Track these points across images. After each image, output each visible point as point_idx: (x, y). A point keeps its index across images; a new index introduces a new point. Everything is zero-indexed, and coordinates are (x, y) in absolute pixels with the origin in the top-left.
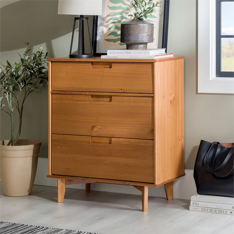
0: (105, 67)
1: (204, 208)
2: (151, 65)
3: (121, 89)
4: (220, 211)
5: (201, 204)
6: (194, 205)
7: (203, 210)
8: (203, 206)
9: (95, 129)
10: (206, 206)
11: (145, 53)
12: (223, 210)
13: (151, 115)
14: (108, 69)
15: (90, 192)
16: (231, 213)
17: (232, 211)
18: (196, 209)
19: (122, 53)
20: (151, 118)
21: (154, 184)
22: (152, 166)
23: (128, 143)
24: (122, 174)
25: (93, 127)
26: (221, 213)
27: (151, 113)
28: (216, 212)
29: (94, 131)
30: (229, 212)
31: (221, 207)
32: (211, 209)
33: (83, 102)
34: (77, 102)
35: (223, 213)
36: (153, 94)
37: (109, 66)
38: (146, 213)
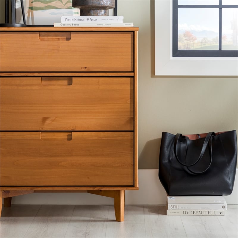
0: (59, 39)
1: (186, 211)
2: (130, 34)
3: (86, 68)
4: (206, 213)
5: (181, 207)
6: (173, 209)
7: (185, 213)
8: (185, 208)
9: (48, 122)
10: (188, 208)
11: (118, 20)
12: (211, 211)
13: (129, 100)
14: (63, 41)
15: (10, 206)
16: (221, 213)
17: (221, 212)
18: (176, 213)
19: (84, 20)
20: (129, 104)
21: (133, 186)
22: (130, 164)
23: (96, 138)
24: (89, 178)
25: (45, 119)
26: (208, 215)
27: (129, 98)
28: (201, 215)
29: (46, 124)
30: (217, 213)
31: (207, 208)
32: (196, 211)
33: (29, 88)
34: (20, 88)
35: (210, 214)
36: (133, 73)
37: (66, 38)
38: (122, 223)
